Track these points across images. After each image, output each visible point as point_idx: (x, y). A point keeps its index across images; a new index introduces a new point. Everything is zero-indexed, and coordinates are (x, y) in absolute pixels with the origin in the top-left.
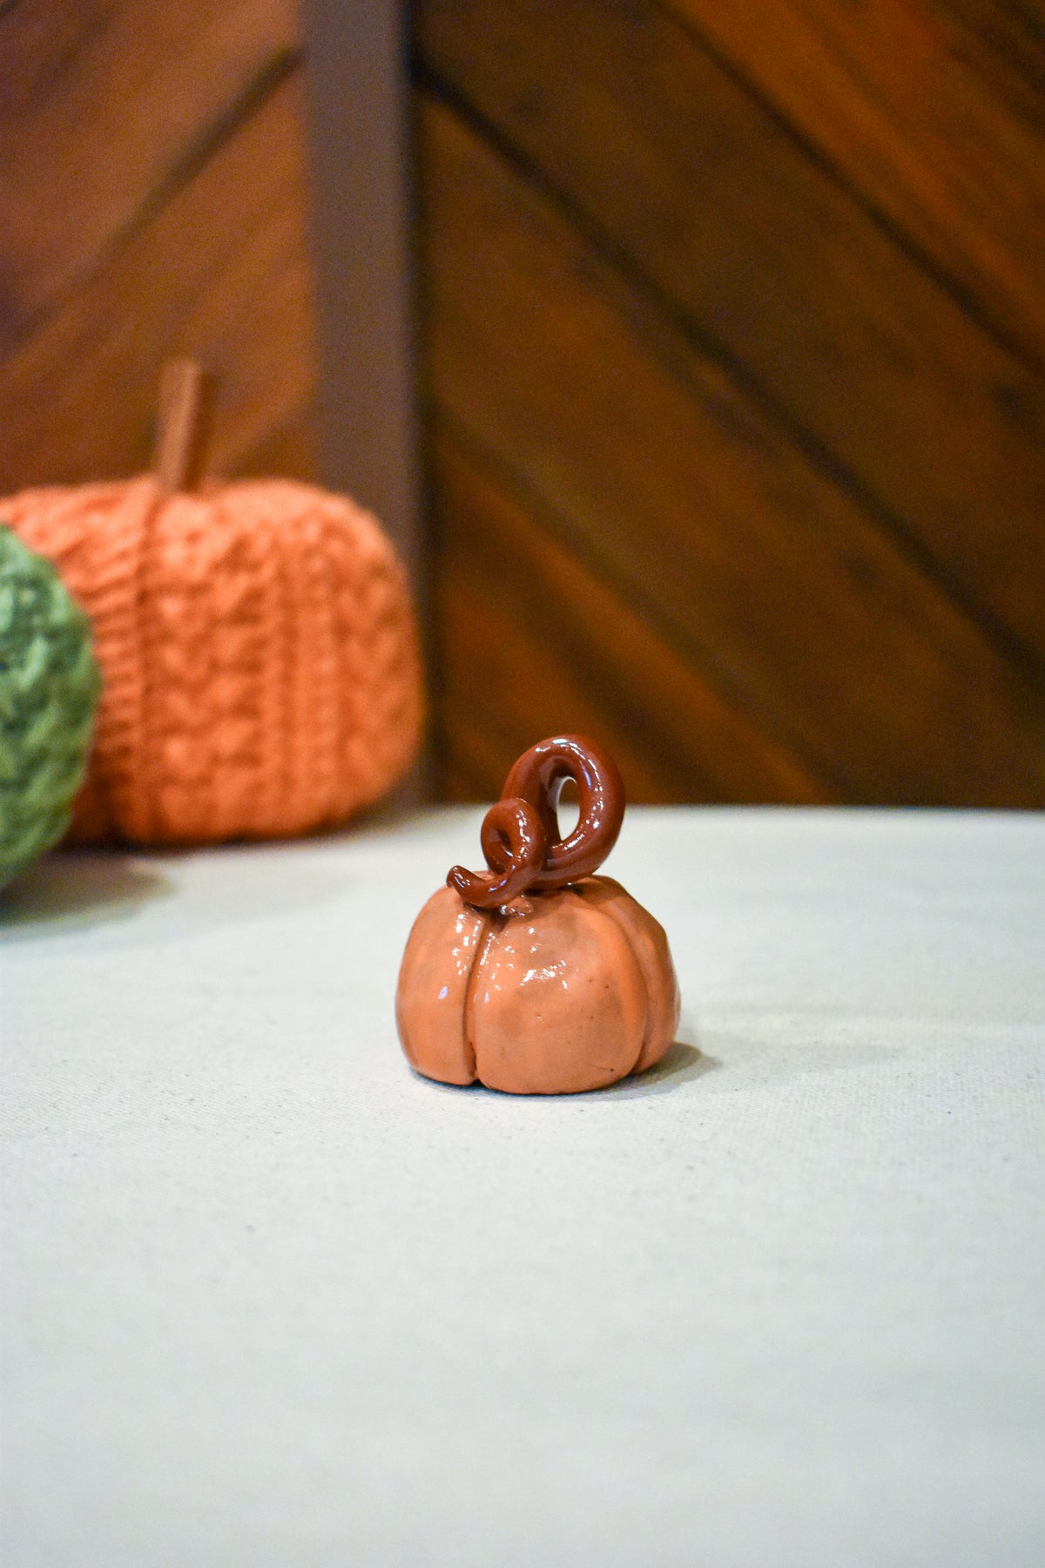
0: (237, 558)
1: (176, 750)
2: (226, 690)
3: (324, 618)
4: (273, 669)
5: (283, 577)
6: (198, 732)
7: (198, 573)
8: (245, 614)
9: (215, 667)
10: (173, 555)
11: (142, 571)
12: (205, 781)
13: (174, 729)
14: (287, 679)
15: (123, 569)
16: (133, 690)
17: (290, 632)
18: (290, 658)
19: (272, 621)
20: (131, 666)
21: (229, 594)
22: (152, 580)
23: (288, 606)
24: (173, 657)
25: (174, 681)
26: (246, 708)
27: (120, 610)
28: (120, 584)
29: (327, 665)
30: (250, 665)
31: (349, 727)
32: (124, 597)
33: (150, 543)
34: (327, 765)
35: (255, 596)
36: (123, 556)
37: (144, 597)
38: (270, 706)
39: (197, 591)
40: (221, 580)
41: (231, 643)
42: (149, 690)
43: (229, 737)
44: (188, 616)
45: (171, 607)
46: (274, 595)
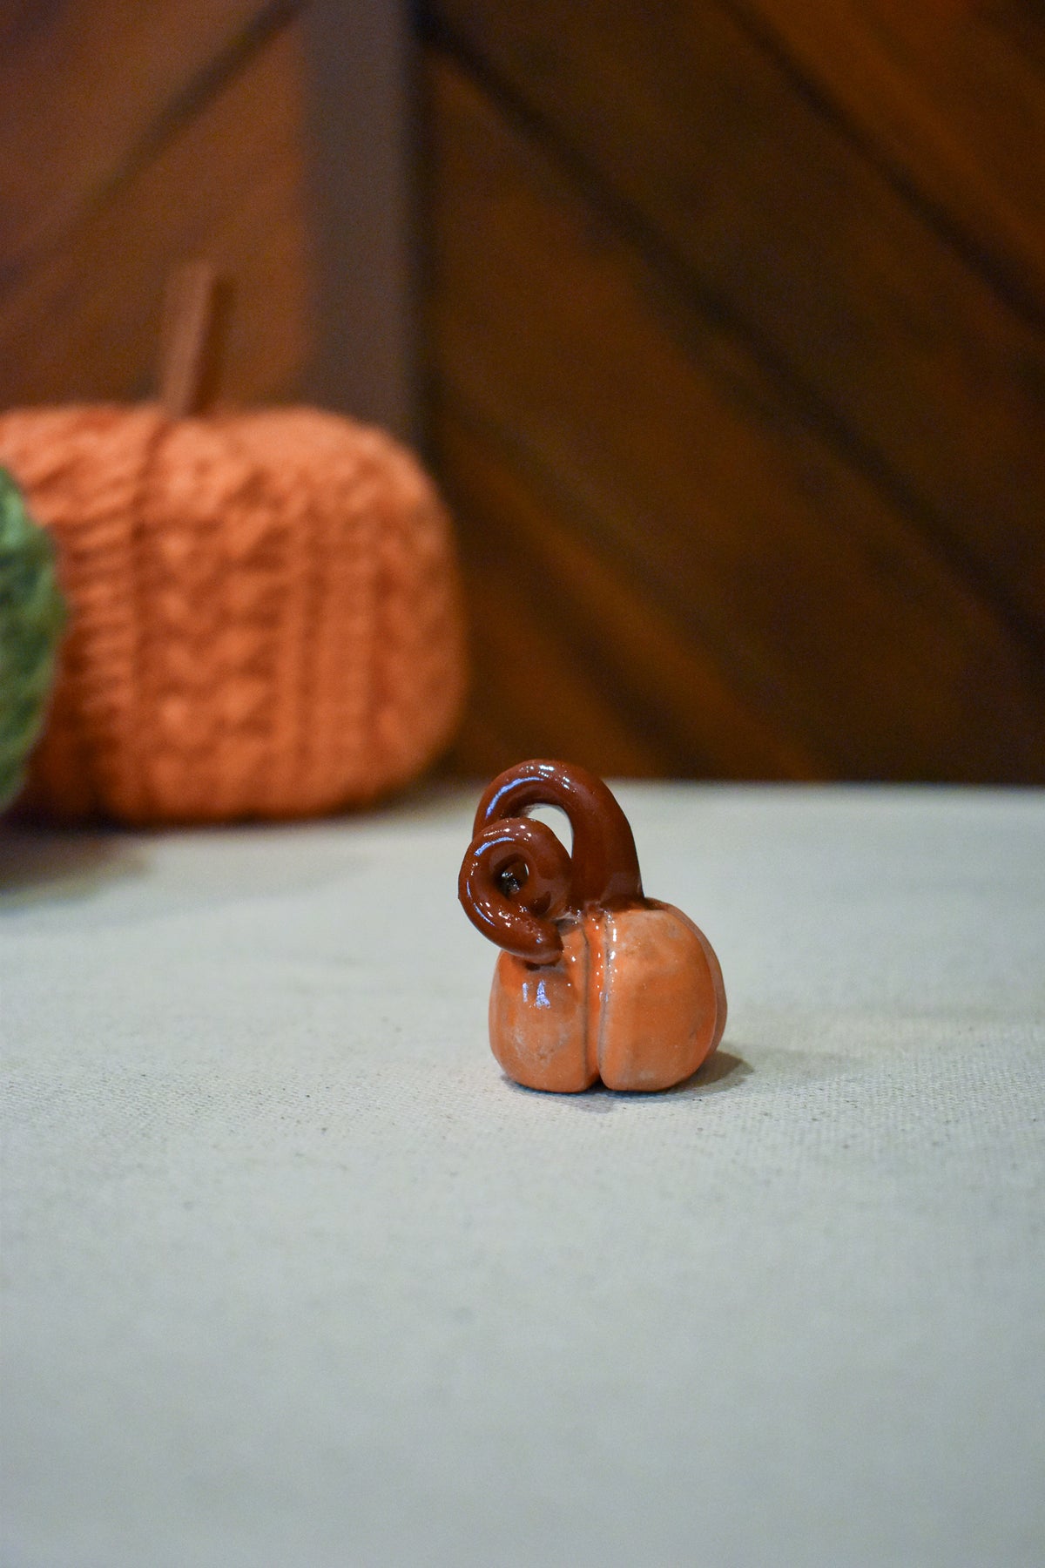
0: (253, 490)
1: (174, 713)
2: (236, 645)
3: (364, 568)
4: (293, 622)
5: (313, 514)
6: (202, 693)
7: (208, 505)
8: (264, 557)
9: (225, 619)
10: (179, 485)
11: (139, 501)
12: (206, 751)
13: (173, 687)
14: (310, 635)
15: (116, 499)
16: (126, 640)
17: (318, 583)
18: (314, 612)
19: (296, 568)
20: (123, 613)
21: (245, 531)
22: (152, 513)
23: (317, 549)
24: (173, 605)
25: (173, 633)
26: (258, 667)
27: (111, 548)
28: (113, 515)
29: (360, 625)
30: (266, 617)
31: (380, 694)
32: (117, 531)
33: (151, 468)
34: (353, 739)
35: (275, 538)
36: (117, 484)
37: (141, 533)
38: (288, 666)
39: (207, 528)
40: (234, 516)
41: (244, 591)
42: (145, 642)
43: (237, 701)
44: (194, 557)
45: (175, 547)
46: (301, 536)
